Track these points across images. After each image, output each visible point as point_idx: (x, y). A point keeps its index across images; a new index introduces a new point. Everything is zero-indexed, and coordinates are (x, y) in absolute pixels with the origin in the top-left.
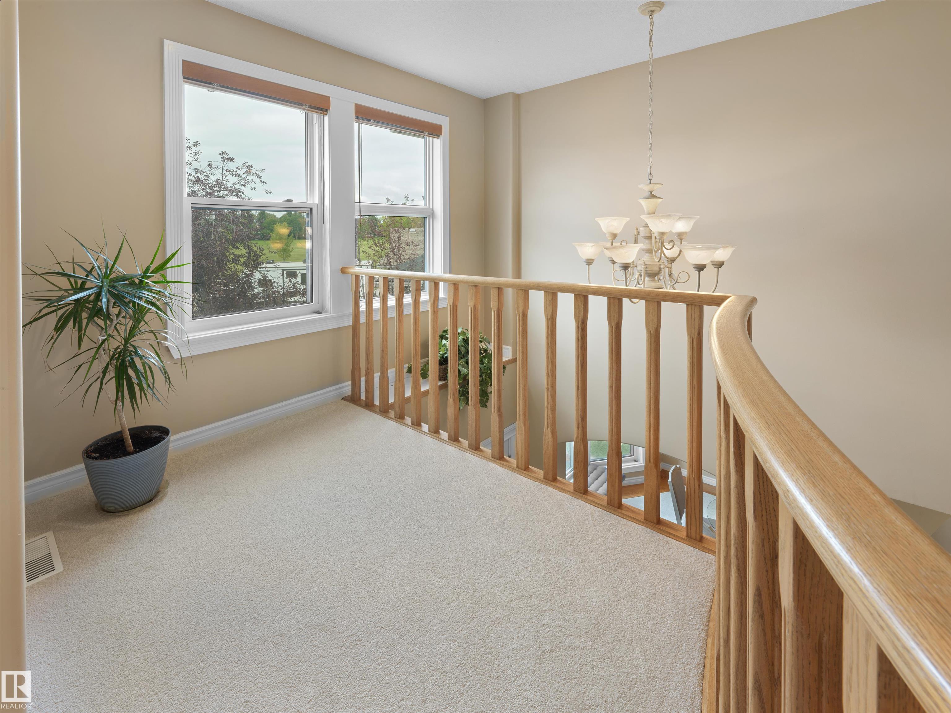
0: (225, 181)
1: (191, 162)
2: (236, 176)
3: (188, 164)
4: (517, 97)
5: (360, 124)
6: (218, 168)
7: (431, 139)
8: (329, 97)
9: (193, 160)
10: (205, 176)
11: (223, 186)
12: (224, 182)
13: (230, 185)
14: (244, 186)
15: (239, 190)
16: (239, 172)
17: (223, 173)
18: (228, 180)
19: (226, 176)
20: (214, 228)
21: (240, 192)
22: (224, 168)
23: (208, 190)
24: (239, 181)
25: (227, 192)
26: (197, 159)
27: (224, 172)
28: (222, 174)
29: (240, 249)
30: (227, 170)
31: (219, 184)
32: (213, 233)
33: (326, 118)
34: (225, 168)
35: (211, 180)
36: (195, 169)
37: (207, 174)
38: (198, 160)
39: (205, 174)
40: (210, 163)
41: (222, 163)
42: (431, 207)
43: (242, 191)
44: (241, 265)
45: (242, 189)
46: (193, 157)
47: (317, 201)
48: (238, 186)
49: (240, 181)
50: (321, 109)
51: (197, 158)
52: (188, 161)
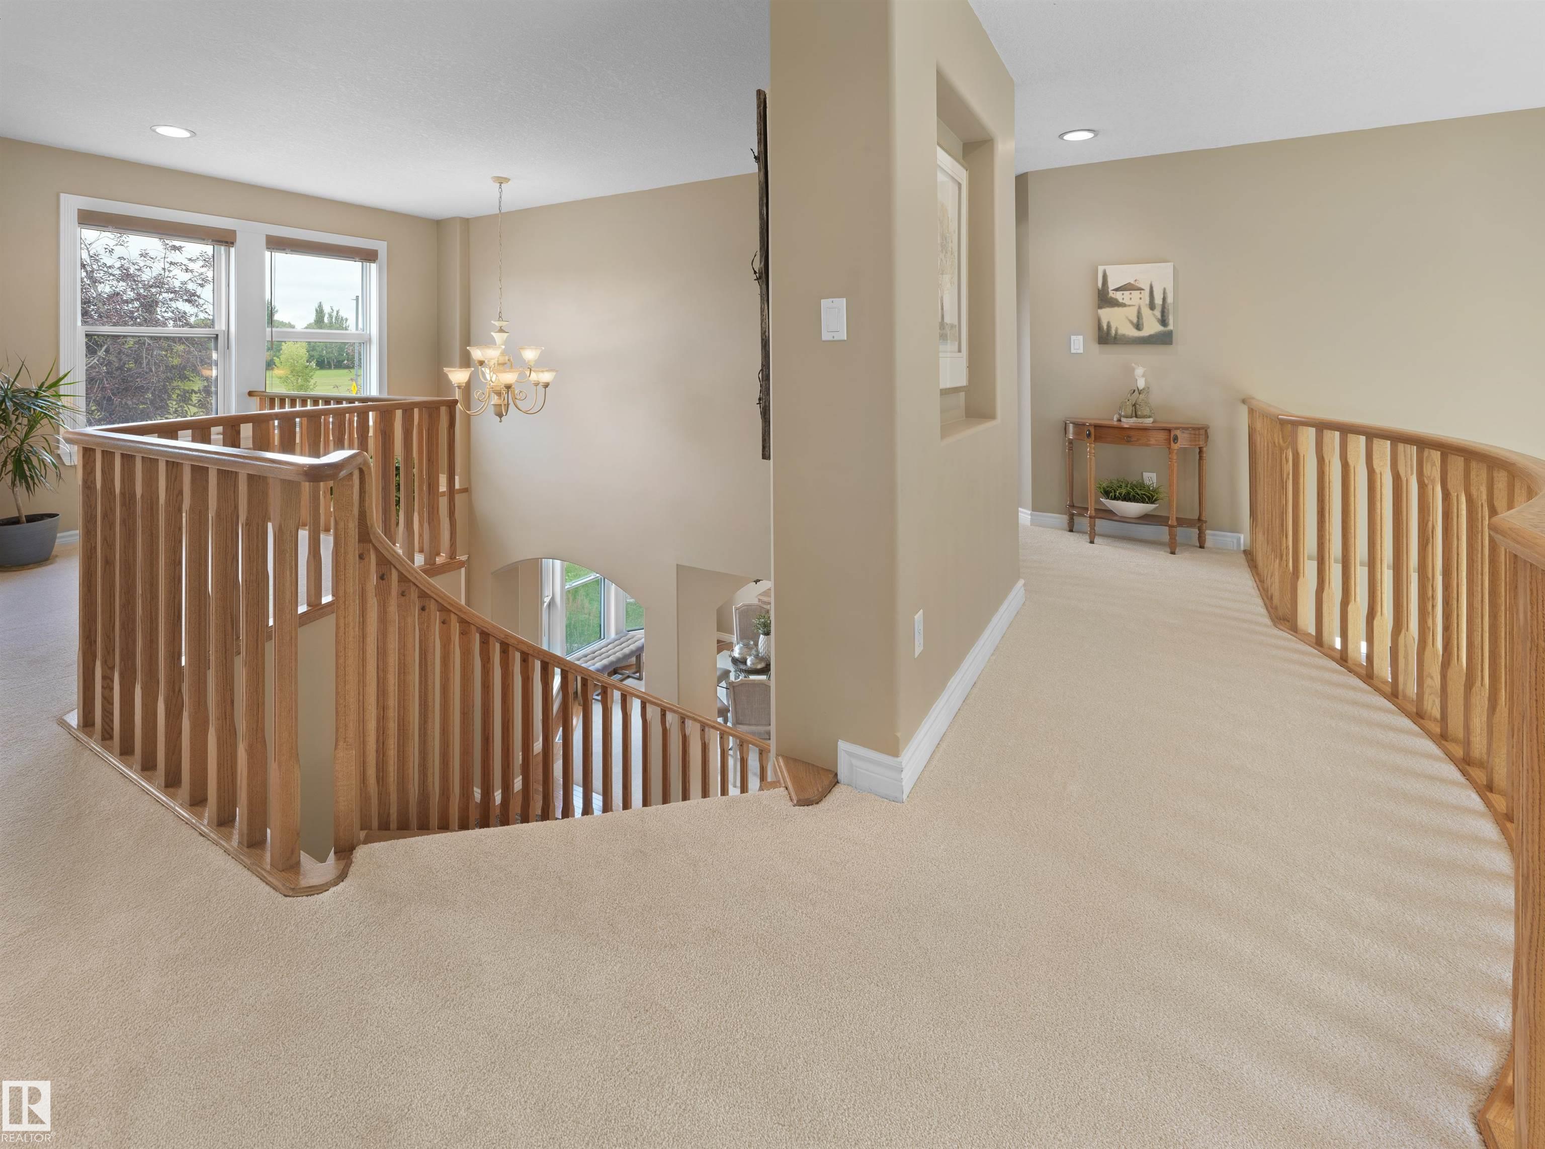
0: (170, 277)
1: (113, 248)
2: (187, 272)
3: (107, 250)
4: (466, 222)
5: (273, 253)
6: (157, 259)
7: (368, 264)
8: (235, 231)
9: (117, 245)
10: (136, 270)
11: (166, 286)
12: (169, 279)
13: (177, 284)
14: (202, 286)
15: (193, 292)
16: (191, 266)
17: (166, 268)
18: (175, 277)
19: (169, 271)
20: (147, 349)
21: (194, 294)
22: (166, 260)
23: (142, 291)
24: (193, 279)
25: (172, 295)
26: (123, 243)
27: (167, 265)
28: (164, 269)
29: (193, 381)
30: (171, 263)
31: (159, 283)
32: (146, 357)
33: (232, 250)
34: (169, 260)
35: (147, 276)
36: (119, 258)
37: (139, 267)
38: (126, 245)
39: (137, 267)
40: (143, 251)
41: (164, 251)
42: (368, 332)
43: (198, 294)
44: (194, 406)
45: (199, 291)
46: (116, 239)
47: (224, 328)
48: (191, 286)
49: (195, 279)
50: (227, 242)
51: (123, 241)
52: (107, 247)
